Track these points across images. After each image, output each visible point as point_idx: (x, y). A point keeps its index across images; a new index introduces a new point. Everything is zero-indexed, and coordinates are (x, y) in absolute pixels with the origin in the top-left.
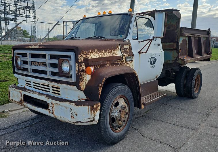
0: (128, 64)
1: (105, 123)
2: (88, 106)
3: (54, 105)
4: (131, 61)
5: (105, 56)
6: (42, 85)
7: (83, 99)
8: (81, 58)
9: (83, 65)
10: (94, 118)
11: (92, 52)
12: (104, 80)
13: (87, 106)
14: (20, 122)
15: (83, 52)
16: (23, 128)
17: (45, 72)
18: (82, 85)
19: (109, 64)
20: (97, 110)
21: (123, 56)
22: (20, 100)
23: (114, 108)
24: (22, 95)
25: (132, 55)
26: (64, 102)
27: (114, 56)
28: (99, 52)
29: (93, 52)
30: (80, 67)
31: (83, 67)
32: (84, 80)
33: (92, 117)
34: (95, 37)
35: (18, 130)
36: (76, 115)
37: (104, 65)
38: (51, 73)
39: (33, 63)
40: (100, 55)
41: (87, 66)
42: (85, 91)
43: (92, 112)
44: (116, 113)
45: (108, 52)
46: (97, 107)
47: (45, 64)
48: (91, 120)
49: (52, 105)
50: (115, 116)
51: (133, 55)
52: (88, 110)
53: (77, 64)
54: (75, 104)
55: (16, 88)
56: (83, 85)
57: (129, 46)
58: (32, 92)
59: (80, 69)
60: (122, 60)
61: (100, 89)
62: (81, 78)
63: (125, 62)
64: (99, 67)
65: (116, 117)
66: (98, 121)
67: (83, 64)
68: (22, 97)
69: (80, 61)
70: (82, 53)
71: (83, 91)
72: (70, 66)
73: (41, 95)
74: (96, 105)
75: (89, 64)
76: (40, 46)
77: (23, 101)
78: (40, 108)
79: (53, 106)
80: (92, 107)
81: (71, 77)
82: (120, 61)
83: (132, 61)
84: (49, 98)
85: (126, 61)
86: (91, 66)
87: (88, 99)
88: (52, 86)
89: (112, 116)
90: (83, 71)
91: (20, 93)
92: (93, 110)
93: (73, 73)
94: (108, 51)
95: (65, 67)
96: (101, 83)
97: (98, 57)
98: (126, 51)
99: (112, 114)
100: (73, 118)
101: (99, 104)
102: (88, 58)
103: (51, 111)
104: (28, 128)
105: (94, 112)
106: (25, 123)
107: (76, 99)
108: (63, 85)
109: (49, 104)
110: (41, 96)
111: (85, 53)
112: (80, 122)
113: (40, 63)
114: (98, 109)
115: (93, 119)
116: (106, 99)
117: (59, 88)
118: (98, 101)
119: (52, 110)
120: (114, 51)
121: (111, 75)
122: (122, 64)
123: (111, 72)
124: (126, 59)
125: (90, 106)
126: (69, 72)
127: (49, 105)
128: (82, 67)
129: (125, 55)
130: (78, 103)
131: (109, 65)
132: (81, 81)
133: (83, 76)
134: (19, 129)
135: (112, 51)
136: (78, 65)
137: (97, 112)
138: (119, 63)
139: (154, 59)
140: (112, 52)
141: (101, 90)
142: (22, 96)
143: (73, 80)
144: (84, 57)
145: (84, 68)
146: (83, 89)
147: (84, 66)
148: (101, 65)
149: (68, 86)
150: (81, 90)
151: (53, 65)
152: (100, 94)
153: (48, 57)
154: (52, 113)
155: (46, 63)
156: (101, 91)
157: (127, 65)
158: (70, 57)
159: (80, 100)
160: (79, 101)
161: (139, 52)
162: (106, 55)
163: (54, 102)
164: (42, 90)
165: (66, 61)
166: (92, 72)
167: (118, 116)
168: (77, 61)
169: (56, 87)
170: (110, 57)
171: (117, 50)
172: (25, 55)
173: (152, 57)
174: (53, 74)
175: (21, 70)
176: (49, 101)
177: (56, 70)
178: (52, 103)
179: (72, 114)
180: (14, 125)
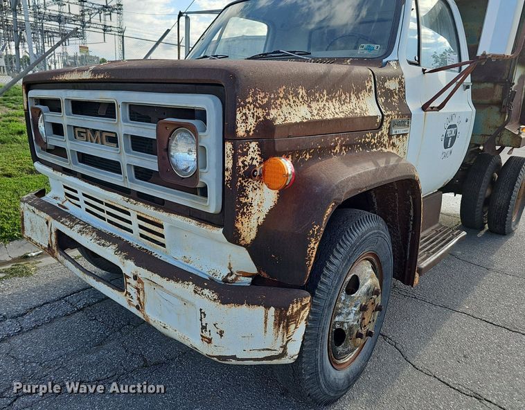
0: (394, 145)
1: (318, 357)
2: (267, 307)
3: (143, 283)
4: (403, 135)
5: (329, 117)
6: (107, 205)
7: (245, 275)
8: (245, 121)
9: (251, 149)
10: (284, 347)
11: (286, 98)
12: (329, 211)
13: (262, 309)
14: (61, 293)
15: (254, 94)
16: (67, 315)
17: (114, 167)
18: (245, 225)
19: (341, 146)
20: (296, 323)
21: (383, 115)
22: (49, 245)
23: (343, 298)
24: (53, 231)
25: (406, 116)
26: (177, 281)
27: (356, 118)
28: (311, 96)
29: (290, 97)
30: (242, 159)
31: (252, 159)
32: (254, 210)
33: (279, 343)
34: (279, 52)
35: (51, 321)
36: (221, 333)
37: (323, 152)
38: (135, 171)
39: (79, 133)
40: (315, 112)
41: (267, 153)
42: (255, 250)
43: (278, 330)
44: (351, 316)
45: (340, 101)
46: (298, 312)
47: (113, 140)
48: (273, 353)
49: (136, 282)
50: (346, 325)
51: (410, 115)
52: (266, 323)
53: (229, 146)
54: (216, 297)
55: (37, 207)
56: (249, 227)
57: (400, 83)
58: (78, 227)
59: (240, 164)
60: (380, 134)
61: (314, 245)
62: (243, 200)
63: (386, 138)
64: (308, 156)
65: (351, 328)
66: (299, 354)
67: (253, 145)
68: (54, 236)
69: (241, 132)
70: (250, 100)
71: (245, 246)
72: (201, 151)
73: (103, 241)
74: (295, 306)
75: (277, 145)
76: (95, 72)
77: (55, 248)
78: (100, 283)
79: (140, 286)
80: (281, 311)
81: (204, 192)
82: (373, 137)
83: (405, 134)
84: (127, 258)
85: (390, 136)
86: (280, 154)
87: (264, 274)
88: (139, 214)
89: (338, 326)
90: (250, 173)
91: (47, 223)
92: (284, 321)
93: (211, 178)
94: (340, 96)
95: (183, 155)
96: (319, 223)
97: (309, 116)
98: (392, 100)
99: (337, 319)
100: (208, 343)
101: (307, 300)
102: (274, 120)
103: (135, 302)
104: (80, 314)
105: (287, 328)
106: (74, 299)
107: (221, 273)
108: (174, 217)
109: (128, 277)
110: (104, 245)
111: (262, 98)
112: (234, 357)
113: (98, 134)
114: (302, 319)
115: (281, 351)
116: (325, 275)
117: (161, 226)
118: (303, 288)
119: (139, 299)
120: (358, 98)
121: (355, 189)
122: (376, 147)
123: (354, 177)
124: (389, 128)
125: (272, 309)
126: (196, 175)
127: (128, 280)
128: (249, 157)
129: (388, 116)
130: (228, 292)
131: (341, 150)
132: (243, 214)
133: (251, 195)
134: (55, 318)
135: (350, 96)
136: (235, 148)
137: (296, 328)
138: (370, 142)
139: (453, 132)
140: (350, 100)
141: (316, 250)
142: (51, 233)
143: (212, 205)
144: (258, 118)
145: (255, 162)
146: (248, 241)
147: (255, 155)
148: (315, 149)
149: (194, 223)
150: (241, 245)
151: (139, 144)
152: (312, 262)
153: (121, 112)
154: (137, 307)
155: (115, 133)
156: (314, 253)
157: (390, 149)
158: (201, 115)
159: (233, 277)
160: (230, 278)
161: (425, 108)
162: (333, 110)
163: (143, 273)
164: (110, 222)
165: (186, 132)
166: (290, 178)
167: (356, 323)
168: (228, 132)
169: (151, 219)
170: (346, 120)
171: (366, 95)
172: (54, 105)
173: (452, 123)
174: (142, 174)
175: (49, 151)
176: (128, 267)
177: (151, 163)
178: (135, 277)
179: (204, 328)
180: (44, 304)
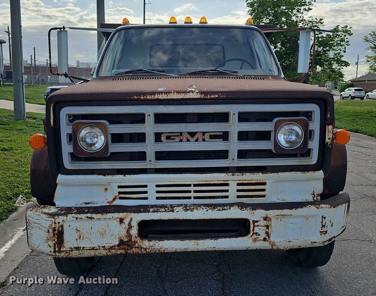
2: (346, 203)
3: (271, 220)
6: (195, 185)
7: (318, 195)
22: (122, 241)
24: (134, 225)
34: (215, 70)
36: (332, 225)
39: (168, 137)
49: (266, 222)
54: (329, 206)
68: (135, 228)
77: (137, 239)
79: (269, 223)
84: (255, 210)
88: (240, 182)
91: (122, 221)
93: (315, 146)
103: (263, 237)
107: (308, 198)
109: (257, 221)
113: (199, 135)
117: (264, 184)
119: (266, 233)
127: (257, 224)
142: (130, 227)
149: (299, 173)
153: (237, 118)
154: (265, 239)
159: (316, 198)
164: (195, 198)
169: (254, 182)
176: (257, 215)
178: (265, 219)
179: (323, 226)
